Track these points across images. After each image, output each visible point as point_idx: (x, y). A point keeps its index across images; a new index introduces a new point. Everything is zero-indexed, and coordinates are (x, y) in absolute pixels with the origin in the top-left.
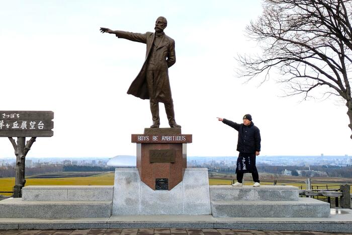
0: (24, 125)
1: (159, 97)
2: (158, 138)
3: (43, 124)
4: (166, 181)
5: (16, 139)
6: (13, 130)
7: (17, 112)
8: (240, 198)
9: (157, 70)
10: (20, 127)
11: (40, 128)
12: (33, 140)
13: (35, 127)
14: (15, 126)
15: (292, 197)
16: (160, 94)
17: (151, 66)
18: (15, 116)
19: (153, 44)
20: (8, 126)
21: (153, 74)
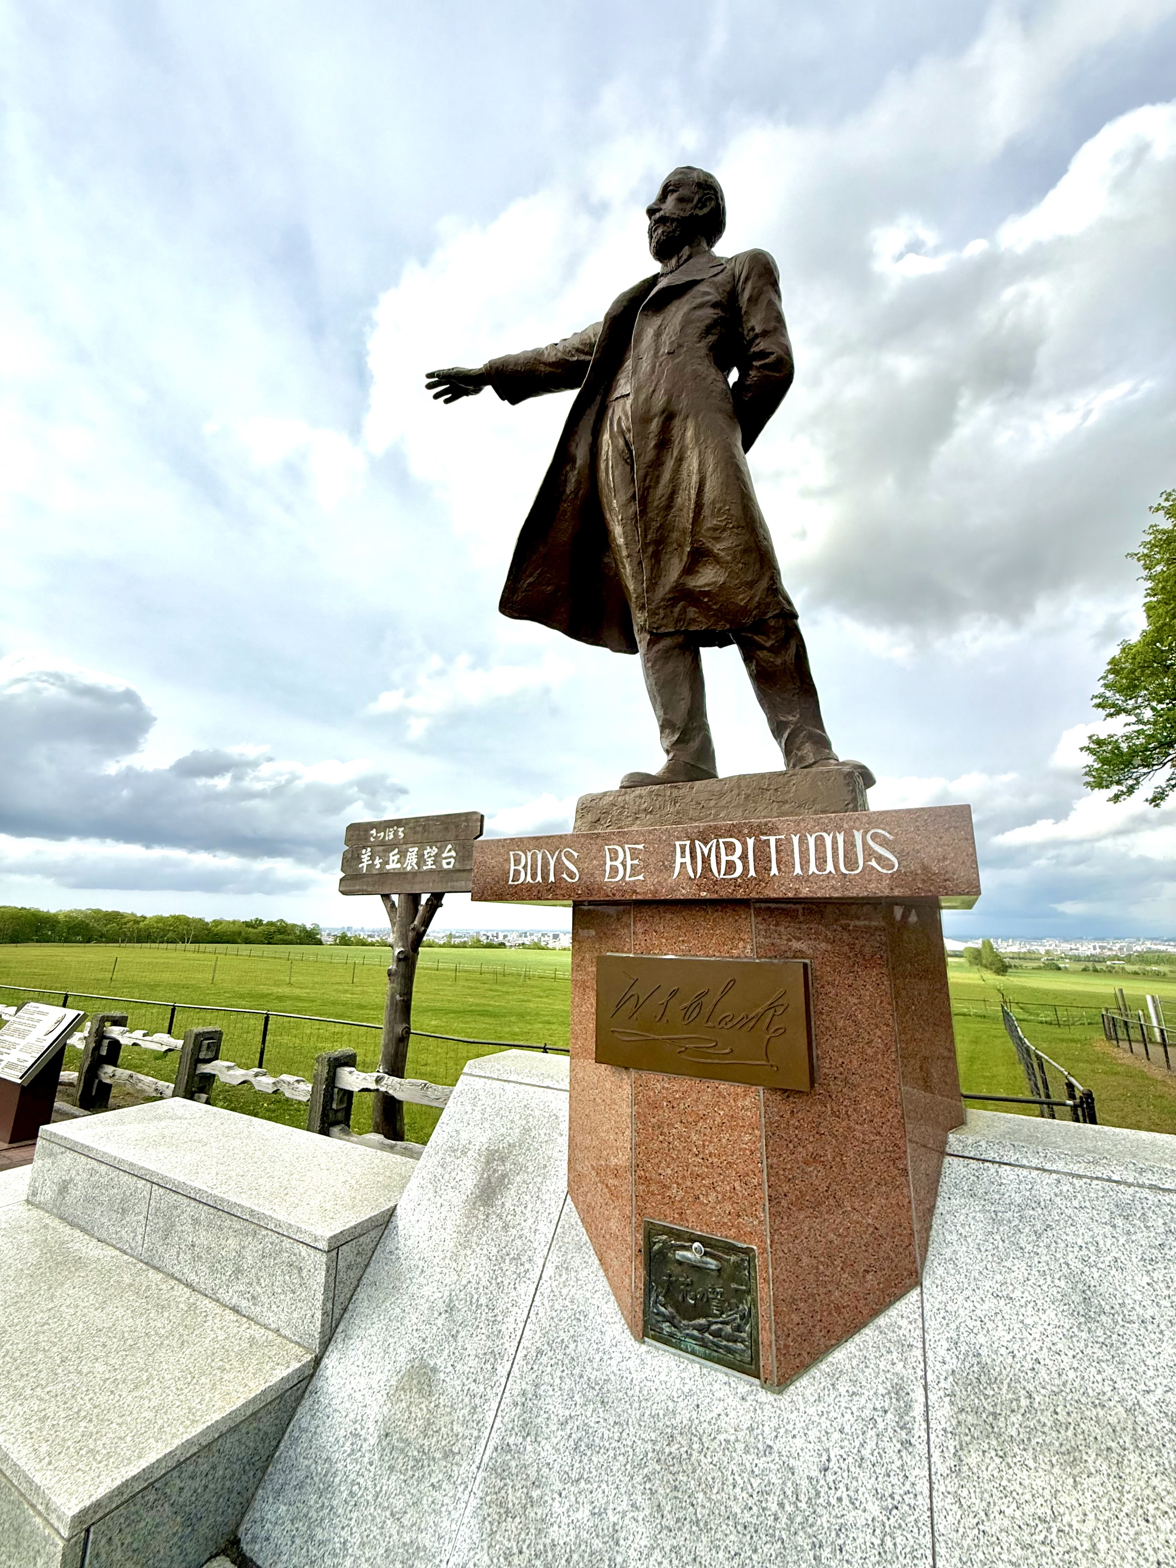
0: (412, 858)
1: (681, 594)
3: (453, 853)
4: (733, 1273)
5: (396, 898)
6: (388, 873)
7: (398, 823)
10: (402, 864)
11: (445, 866)
12: (436, 901)
13: (435, 862)
14: (393, 862)
17: (617, 414)
18: (396, 833)
20: (378, 863)
21: (630, 454)
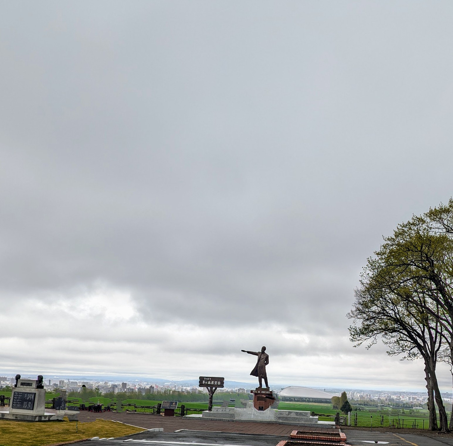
0: (213, 383)
1: (262, 376)
2: (260, 392)
3: (220, 383)
4: (262, 407)
5: (209, 388)
7: (210, 377)
8: (288, 414)
9: (261, 367)
10: (211, 383)
12: (216, 389)
13: (217, 384)
14: (209, 383)
15: (307, 416)
16: (262, 375)
17: (259, 365)
18: (209, 379)
19: (260, 357)
20: (206, 383)
21: (260, 368)
